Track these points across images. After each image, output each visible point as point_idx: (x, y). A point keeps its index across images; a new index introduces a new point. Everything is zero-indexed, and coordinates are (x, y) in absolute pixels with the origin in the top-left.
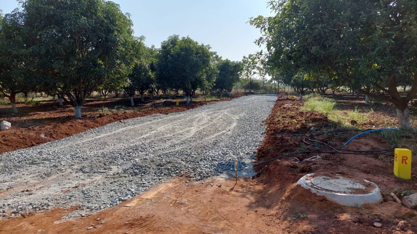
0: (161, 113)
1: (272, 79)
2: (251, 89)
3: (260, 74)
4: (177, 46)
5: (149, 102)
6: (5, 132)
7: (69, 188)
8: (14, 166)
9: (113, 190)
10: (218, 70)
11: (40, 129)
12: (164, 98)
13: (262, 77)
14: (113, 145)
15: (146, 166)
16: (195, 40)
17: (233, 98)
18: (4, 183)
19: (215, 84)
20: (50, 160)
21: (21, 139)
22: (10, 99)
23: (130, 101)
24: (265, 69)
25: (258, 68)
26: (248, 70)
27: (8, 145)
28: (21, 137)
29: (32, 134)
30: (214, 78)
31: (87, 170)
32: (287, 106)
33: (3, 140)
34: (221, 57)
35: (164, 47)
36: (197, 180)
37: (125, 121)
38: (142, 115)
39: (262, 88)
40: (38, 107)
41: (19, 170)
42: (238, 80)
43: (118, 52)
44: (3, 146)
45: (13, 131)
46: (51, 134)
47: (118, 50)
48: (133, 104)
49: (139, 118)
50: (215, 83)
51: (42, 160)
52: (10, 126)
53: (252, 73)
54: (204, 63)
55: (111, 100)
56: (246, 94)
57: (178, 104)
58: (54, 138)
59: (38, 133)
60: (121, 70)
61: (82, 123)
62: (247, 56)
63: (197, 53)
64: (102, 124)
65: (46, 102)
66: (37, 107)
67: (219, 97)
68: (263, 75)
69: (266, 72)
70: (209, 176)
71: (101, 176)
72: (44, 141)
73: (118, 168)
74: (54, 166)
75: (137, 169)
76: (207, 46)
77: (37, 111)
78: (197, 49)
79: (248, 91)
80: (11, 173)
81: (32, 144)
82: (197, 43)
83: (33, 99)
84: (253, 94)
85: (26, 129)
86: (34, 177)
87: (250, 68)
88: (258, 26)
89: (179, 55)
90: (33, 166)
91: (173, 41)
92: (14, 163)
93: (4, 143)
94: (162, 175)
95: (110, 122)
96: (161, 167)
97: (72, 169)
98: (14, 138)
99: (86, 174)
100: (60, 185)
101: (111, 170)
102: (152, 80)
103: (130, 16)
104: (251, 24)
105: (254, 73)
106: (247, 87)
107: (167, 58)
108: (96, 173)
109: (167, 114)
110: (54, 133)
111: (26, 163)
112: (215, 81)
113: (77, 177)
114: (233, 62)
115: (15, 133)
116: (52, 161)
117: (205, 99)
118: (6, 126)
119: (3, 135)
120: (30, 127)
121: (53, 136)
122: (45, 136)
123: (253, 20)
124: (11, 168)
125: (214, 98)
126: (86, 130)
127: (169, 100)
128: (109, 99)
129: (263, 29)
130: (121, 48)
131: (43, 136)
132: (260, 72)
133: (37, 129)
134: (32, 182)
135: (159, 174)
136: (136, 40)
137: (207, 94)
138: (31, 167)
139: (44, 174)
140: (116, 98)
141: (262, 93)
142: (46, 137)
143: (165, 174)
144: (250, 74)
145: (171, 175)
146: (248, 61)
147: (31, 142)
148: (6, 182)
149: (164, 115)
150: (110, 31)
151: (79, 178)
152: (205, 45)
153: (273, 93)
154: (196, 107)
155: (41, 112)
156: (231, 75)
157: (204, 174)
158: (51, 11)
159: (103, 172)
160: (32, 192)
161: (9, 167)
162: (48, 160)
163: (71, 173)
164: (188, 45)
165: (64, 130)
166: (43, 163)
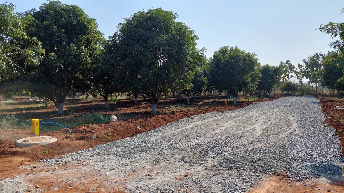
0: (217, 111)
1: (309, 82)
2: (289, 91)
3: (297, 77)
4: (227, 55)
5: (200, 101)
6: (114, 123)
7: (181, 176)
8: (129, 152)
9: (220, 182)
10: (261, 74)
11: (136, 122)
12: (212, 98)
13: (299, 80)
14: (196, 138)
15: (239, 161)
16: (242, 50)
17: (274, 98)
18: (127, 166)
19: (257, 87)
20: (154, 148)
21: (125, 129)
22: (104, 98)
23: (187, 101)
24: (302, 73)
25: (296, 72)
26: (285, 74)
27: (117, 134)
28: (125, 128)
29: (132, 125)
30: (257, 81)
31: (187, 160)
32: (339, 107)
33: (114, 130)
34: (260, 63)
35: (215, 56)
36: (297, 181)
37: (193, 117)
38: (203, 113)
39: (300, 90)
40: (121, 104)
41: (134, 156)
42: (277, 82)
43: (187, 61)
44: (115, 135)
45: (119, 123)
46: (144, 126)
47: (186, 60)
48: (189, 103)
49: (202, 115)
50: (257, 85)
51: (148, 149)
52: (116, 119)
53: (290, 77)
54: (250, 68)
55: (170, 99)
56: (285, 95)
57: (227, 103)
58: (146, 130)
59: (135, 125)
60: (189, 76)
61: (162, 118)
62: (285, 62)
63: (244, 60)
64: (177, 119)
65: (125, 100)
66: (119, 104)
67: (260, 97)
68: (301, 78)
69: (303, 75)
70: (308, 178)
71: (201, 167)
72: (140, 132)
73: (212, 160)
74: (159, 154)
75: (231, 163)
76: (252, 54)
77: (121, 107)
78: (244, 57)
79: (285, 92)
80: (129, 158)
81: (133, 134)
82: (244, 52)
83: (116, 98)
84: (291, 95)
85: (127, 121)
86: (147, 163)
87: (287, 72)
88: (328, 32)
89: (229, 62)
90: (143, 153)
91: (223, 51)
92: (128, 149)
93: (115, 132)
94: (258, 171)
95: (182, 117)
96: (254, 164)
97: (175, 158)
98: (121, 128)
99: (188, 164)
100: (172, 172)
101: (207, 162)
102: (204, 83)
103: (195, 32)
104: (320, 30)
105: (292, 76)
106: (284, 89)
107: (219, 64)
108: (195, 163)
109: (222, 112)
110: (146, 126)
111: (138, 150)
112: (258, 83)
113: (181, 166)
114: (273, 66)
115: (121, 125)
116: (156, 149)
117: (249, 100)
118: (114, 119)
119: (113, 126)
120: (130, 120)
121: (146, 128)
122: (140, 127)
123: (323, 26)
124: (128, 154)
125: (256, 99)
126: (166, 124)
127: (216, 100)
128: (168, 99)
129: (334, 34)
130: (189, 58)
131: (139, 127)
132: (298, 76)
133: (134, 122)
134: (148, 167)
135: (254, 170)
136: (199, 52)
137: (246, 95)
138: (142, 153)
139: (154, 160)
140: (173, 97)
141: (300, 94)
142: (141, 129)
143: (260, 171)
144: (287, 78)
145: (267, 173)
146: (285, 66)
147: (132, 132)
148: (128, 165)
149: (220, 113)
150: (182, 45)
151: (184, 167)
152: (251, 53)
153: (310, 95)
154: (244, 106)
155: (124, 107)
156: (271, 78)
157: (302, 175)
158: (140, 33)
159: (201, 164)
160: (153, 177)
161: (126, 153)
162: (152, 149)
163: (175, 162)
164: (237, 54)
165: (152, 123)
166: (150, 151)
